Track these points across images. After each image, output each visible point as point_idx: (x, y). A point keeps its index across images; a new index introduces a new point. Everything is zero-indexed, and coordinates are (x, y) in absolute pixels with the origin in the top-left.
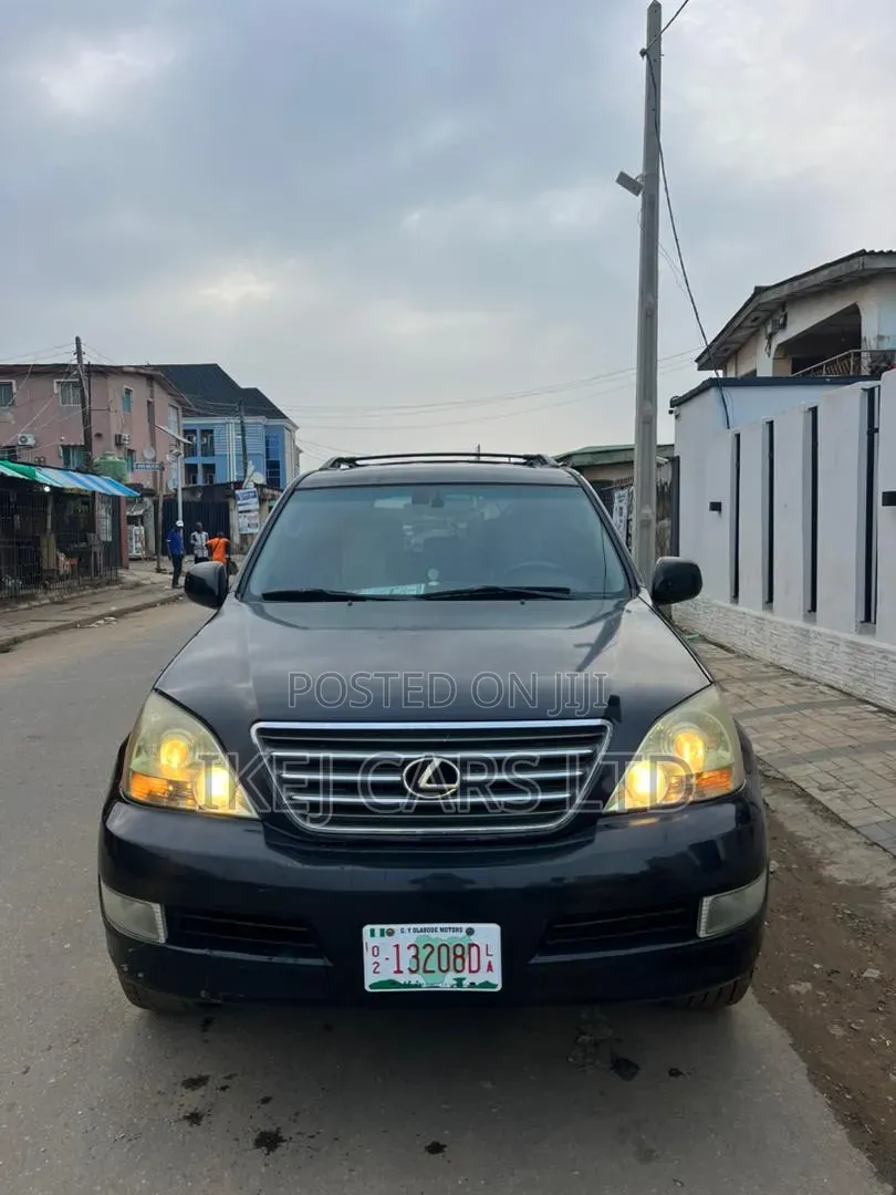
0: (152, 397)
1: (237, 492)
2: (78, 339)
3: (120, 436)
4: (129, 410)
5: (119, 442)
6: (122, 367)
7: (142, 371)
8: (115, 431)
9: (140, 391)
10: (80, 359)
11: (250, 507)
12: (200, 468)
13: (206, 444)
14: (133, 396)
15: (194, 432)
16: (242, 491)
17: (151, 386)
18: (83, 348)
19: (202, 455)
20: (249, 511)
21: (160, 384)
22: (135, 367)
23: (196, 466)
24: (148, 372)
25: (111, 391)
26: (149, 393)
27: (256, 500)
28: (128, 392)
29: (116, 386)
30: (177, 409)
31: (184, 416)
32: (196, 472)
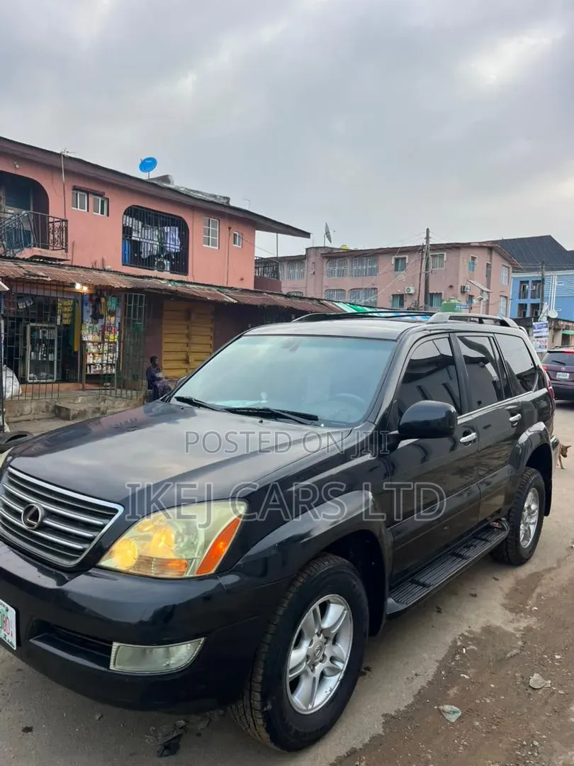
0: (491, 262)
1: (534, 323)
2: (428, 230)
3: (464, 287)
4: (473, 270)
5: (463, 291)
6: (470, 243)
7: (485, 245)
8: (461, 283)
9: (482, 258)
10: (427, 242)
11: (544, 334)
12: (529, 308)
13: (535, 291)
14: (476, 261)
15: (527, 282)
16: (537, 323)
17: (491, 254)
18: (430, 235)
19: (531, 298)
20: (541, 337)
21: (496, 251)
22: (479, 243)
23: (526, 305)
24: (489, 245)
25: (461, 259)
26: (489, 259)
27: (547, 329)
28: (473, 258)
29: (464, 256)
30: (509, 268)
31: (513, 272)
32: (526, 309)
